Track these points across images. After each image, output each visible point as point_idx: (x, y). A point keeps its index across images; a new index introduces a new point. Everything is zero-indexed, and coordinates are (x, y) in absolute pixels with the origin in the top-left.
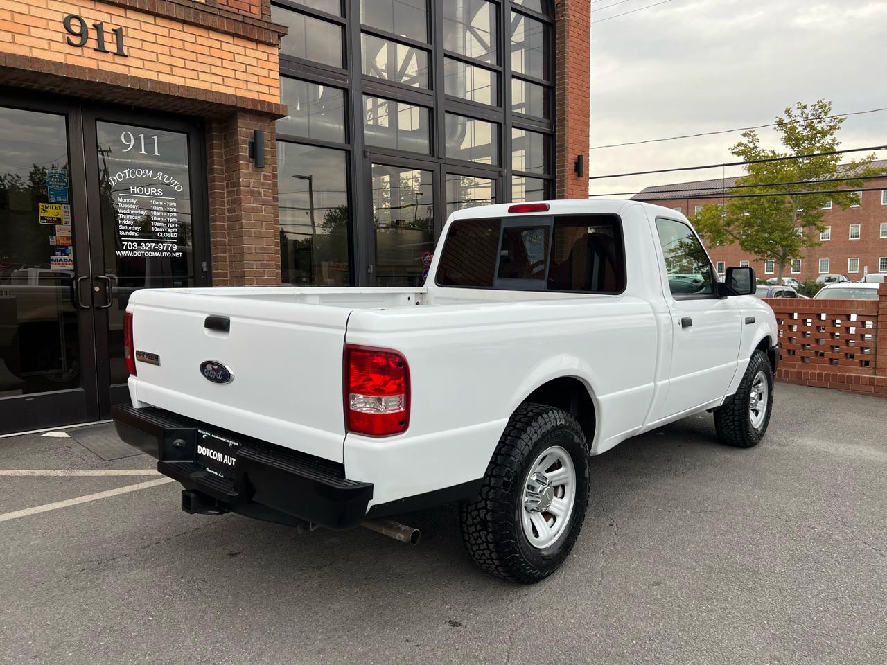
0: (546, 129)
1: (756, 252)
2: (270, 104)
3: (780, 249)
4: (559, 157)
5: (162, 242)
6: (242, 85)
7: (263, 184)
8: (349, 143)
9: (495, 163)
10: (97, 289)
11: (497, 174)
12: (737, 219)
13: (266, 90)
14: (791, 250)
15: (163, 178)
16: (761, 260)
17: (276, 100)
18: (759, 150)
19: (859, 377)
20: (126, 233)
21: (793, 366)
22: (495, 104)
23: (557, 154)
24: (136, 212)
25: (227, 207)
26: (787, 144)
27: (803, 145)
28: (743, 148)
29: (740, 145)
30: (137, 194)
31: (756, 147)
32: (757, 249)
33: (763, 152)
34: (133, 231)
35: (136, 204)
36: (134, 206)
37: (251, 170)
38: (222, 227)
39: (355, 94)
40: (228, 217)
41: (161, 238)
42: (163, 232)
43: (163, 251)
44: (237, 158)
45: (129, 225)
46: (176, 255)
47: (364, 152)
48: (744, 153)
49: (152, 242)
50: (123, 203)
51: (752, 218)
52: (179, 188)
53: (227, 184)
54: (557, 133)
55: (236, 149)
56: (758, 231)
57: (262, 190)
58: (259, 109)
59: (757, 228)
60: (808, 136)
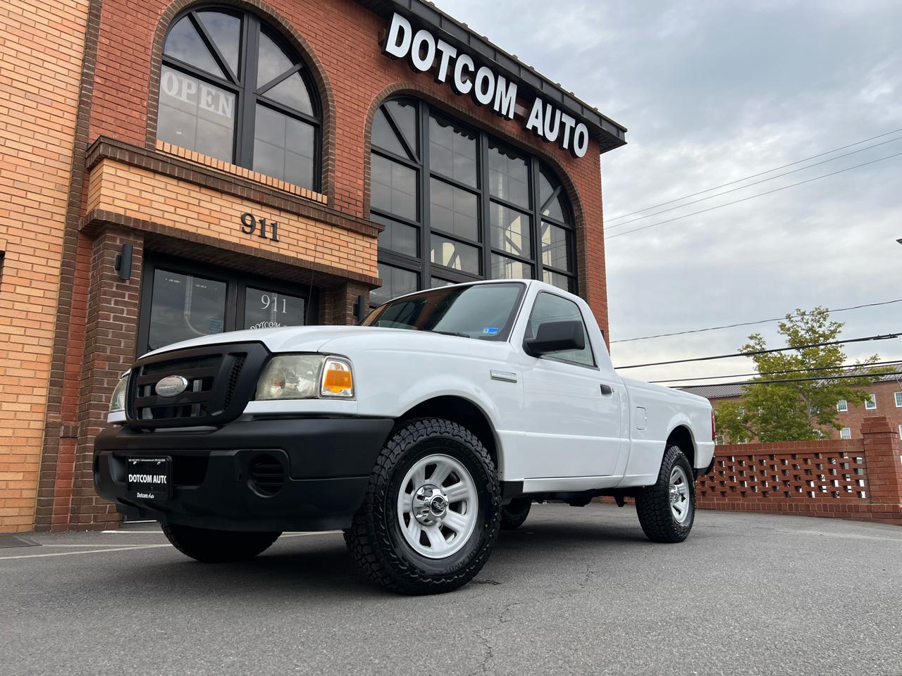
13: (367, 267)
17: (375, 276)
26: (792, 346)
28: (751, 350)
29: (748, 346)
31: (763, 349)
44: (345, 315)
48: (752, 354)
55: (344, 308)
56: (776, 427)
58: (364, 281)
59: (774, 424)
60: (811, 339)
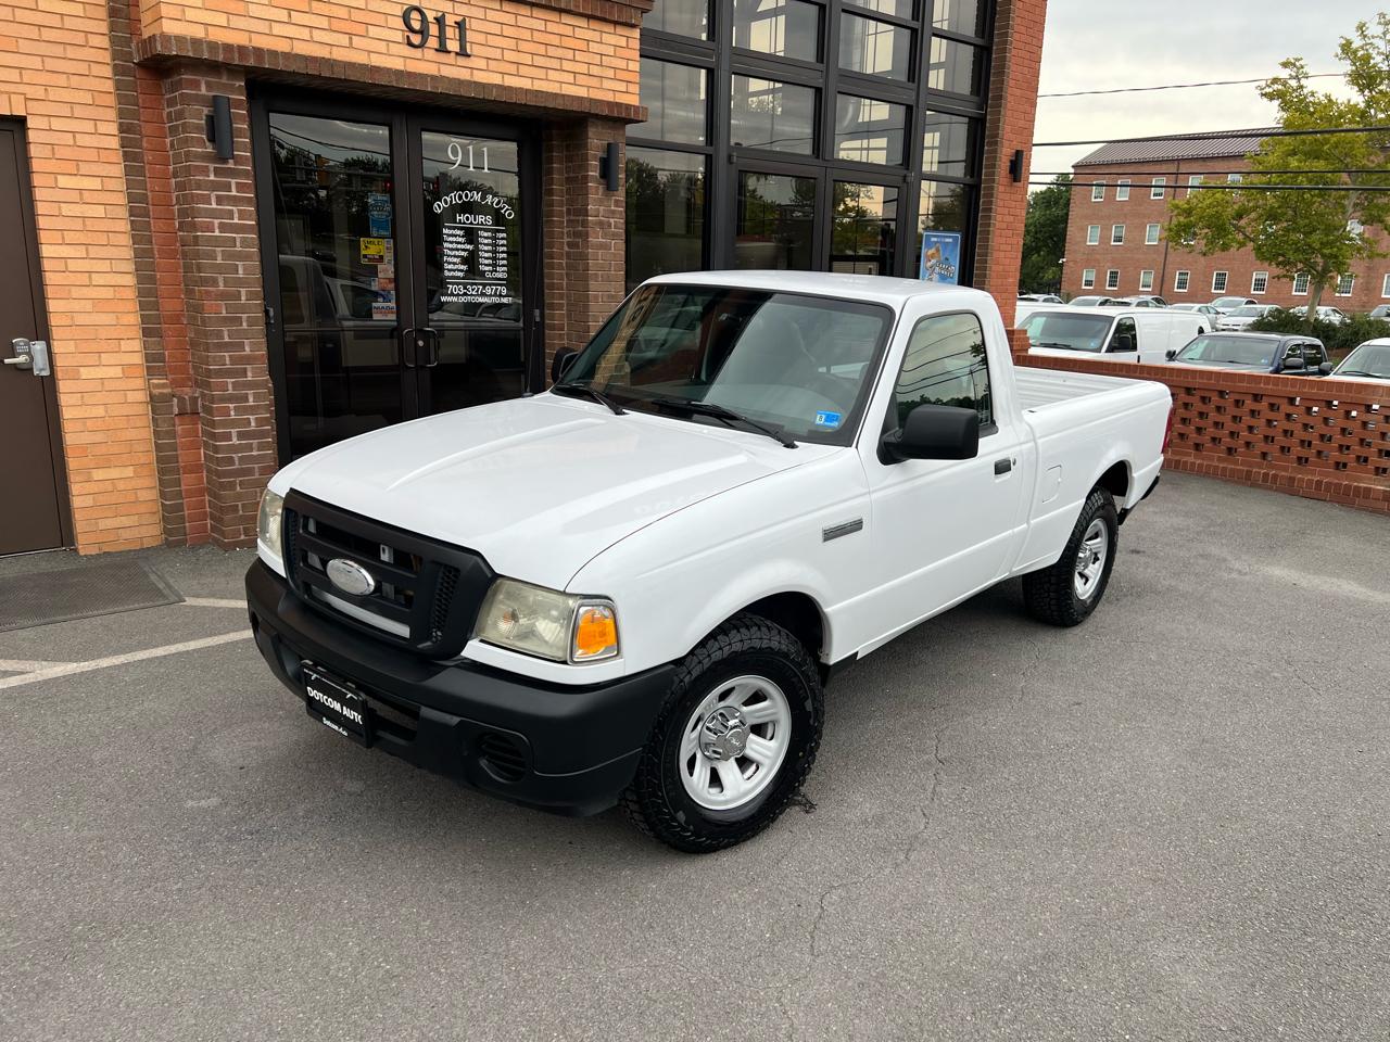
0: (973, 111)
1: (1278, 264)
2: (628, 107)
3: (1320, 260)
4: (988, 153)
5: (490, 285)
6: (595, 82)
7: (613, 212)
8: (711, 145)
9: (900, 162)
10: (421, 343)
11: (900, 179)
12: (1254, 209)
13: (622, 87)
14: (1337, 263)
15: (492, 202)
16: (1285, 276)
17: (634, 100)
18: (1305, 91)
20: (451, 274)
22: (903, 78)
23: (986, 148)
24: (463, 247)
25: (566, 240)
26: (1353, 84)
27: (1379, 87)
28: (1280, 87)
29: (1275, 81)
30: (464, 223)
31: (1301, 87)
32: (1281, 259)
33: (1313, 94)
34: (459, 270)
35: (463, 237)
36: (460, 240)
37: (601, 194)
38: (560, 266)
39: (722, 74)
40: (568, 253)
41: (490, 279)
42: (492, 272)
43: (491, 295)
44: (586, 178)
45: (454, 264)
46: (504, 300)
47: (730, 157)
48: (1279, 95)
49: (480, 284)
50: (449, 235)
51: (1279, 207)
52: (510, 215)
53: (568, 210)
54: (988, 117)
55: (584, 167)
56: (1287, 230)
57: (612, 220)
58: (615, 115)
59: (1285, 224)
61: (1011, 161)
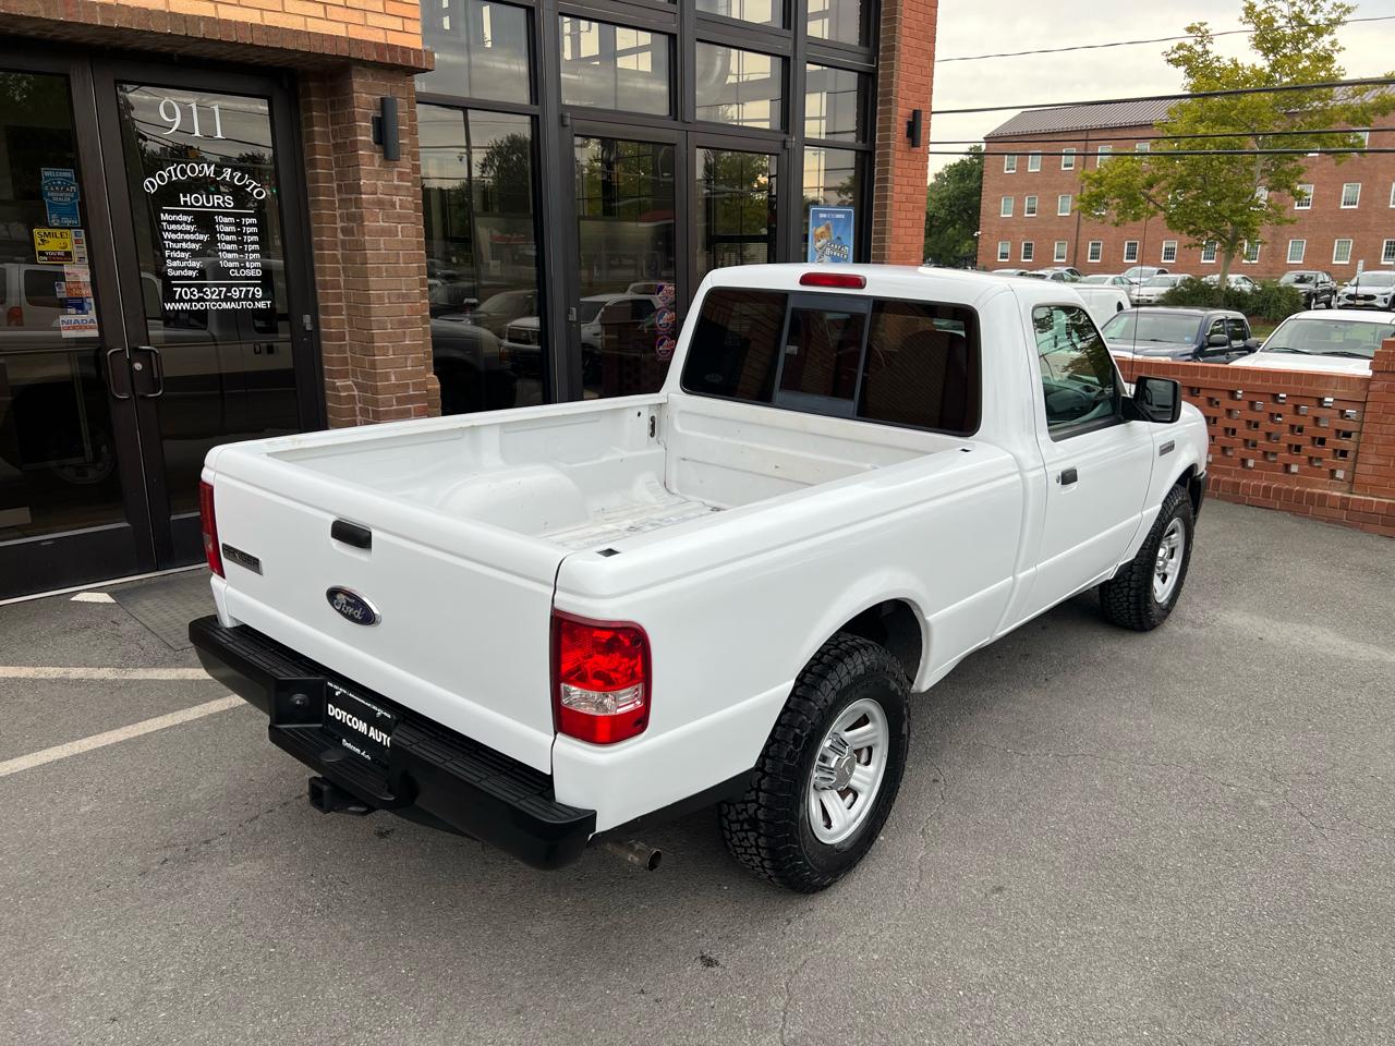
0: (862, 64)
1: (1189, 233)
2: (405, 50)
3: (1229, 226)
4: (882, 112)
5: (238, 285)
6: (356, 17)
7: (397, 188)
8: (537, 104)
9: (777, 127)
10: (138, 366)
11: (779, 145)
12: (1164, 177)
13: (397, 24)
14: (1246, 229)
15: (232, 177)
16: (1196, 245)
17: (415, 42)
18: (1211, 56)
19: (1325, 495)
20: (178, 273)
21: (1228, 473)
22: (778, 24)
23: (879, 108)
24: (192, 237)
25: (339, 225)
26: (1258, 48)
27: (1284, 51)
28: (1186, 53)
29: (1180, 47)
30: (192, 206)
31: (1207, 52)
32: (1191, 227)
33: (1218, 61)
34: (189, 269)
35: (191, 223)
36: (188, 228)
37: (377, 164)
38: (334, 259)
39: (545, 15)
40: (343, 242)
41: (235, 278)
42: (238, 269)
43: (239, 300)
44: (354, 146)
45: (181, 259)
46: (261, 305)
47: (562, 118)
48: (1186, 61)
49: (223, 285)
50: (169, 222)
51: (1189, 175)
52: (260, 194)
53: (339, 186)
54: (880, 72)
55: (351, 130)
56: (1196, 198)
57: (396, 199)
58: (388, 60)
59: (1195, 192)
60: (1293, 36)
61: (909, 123)
